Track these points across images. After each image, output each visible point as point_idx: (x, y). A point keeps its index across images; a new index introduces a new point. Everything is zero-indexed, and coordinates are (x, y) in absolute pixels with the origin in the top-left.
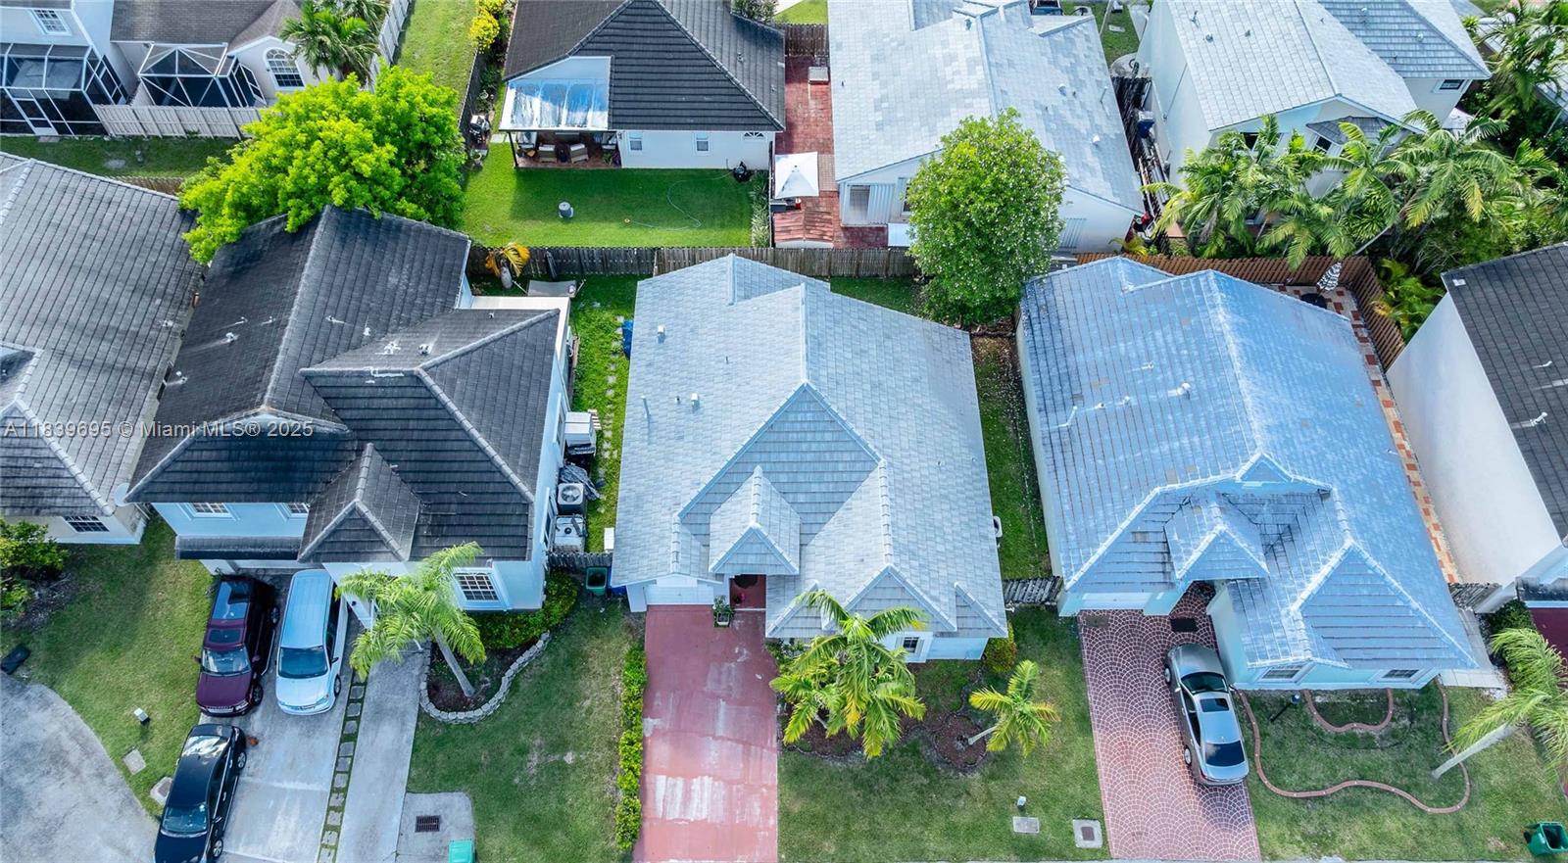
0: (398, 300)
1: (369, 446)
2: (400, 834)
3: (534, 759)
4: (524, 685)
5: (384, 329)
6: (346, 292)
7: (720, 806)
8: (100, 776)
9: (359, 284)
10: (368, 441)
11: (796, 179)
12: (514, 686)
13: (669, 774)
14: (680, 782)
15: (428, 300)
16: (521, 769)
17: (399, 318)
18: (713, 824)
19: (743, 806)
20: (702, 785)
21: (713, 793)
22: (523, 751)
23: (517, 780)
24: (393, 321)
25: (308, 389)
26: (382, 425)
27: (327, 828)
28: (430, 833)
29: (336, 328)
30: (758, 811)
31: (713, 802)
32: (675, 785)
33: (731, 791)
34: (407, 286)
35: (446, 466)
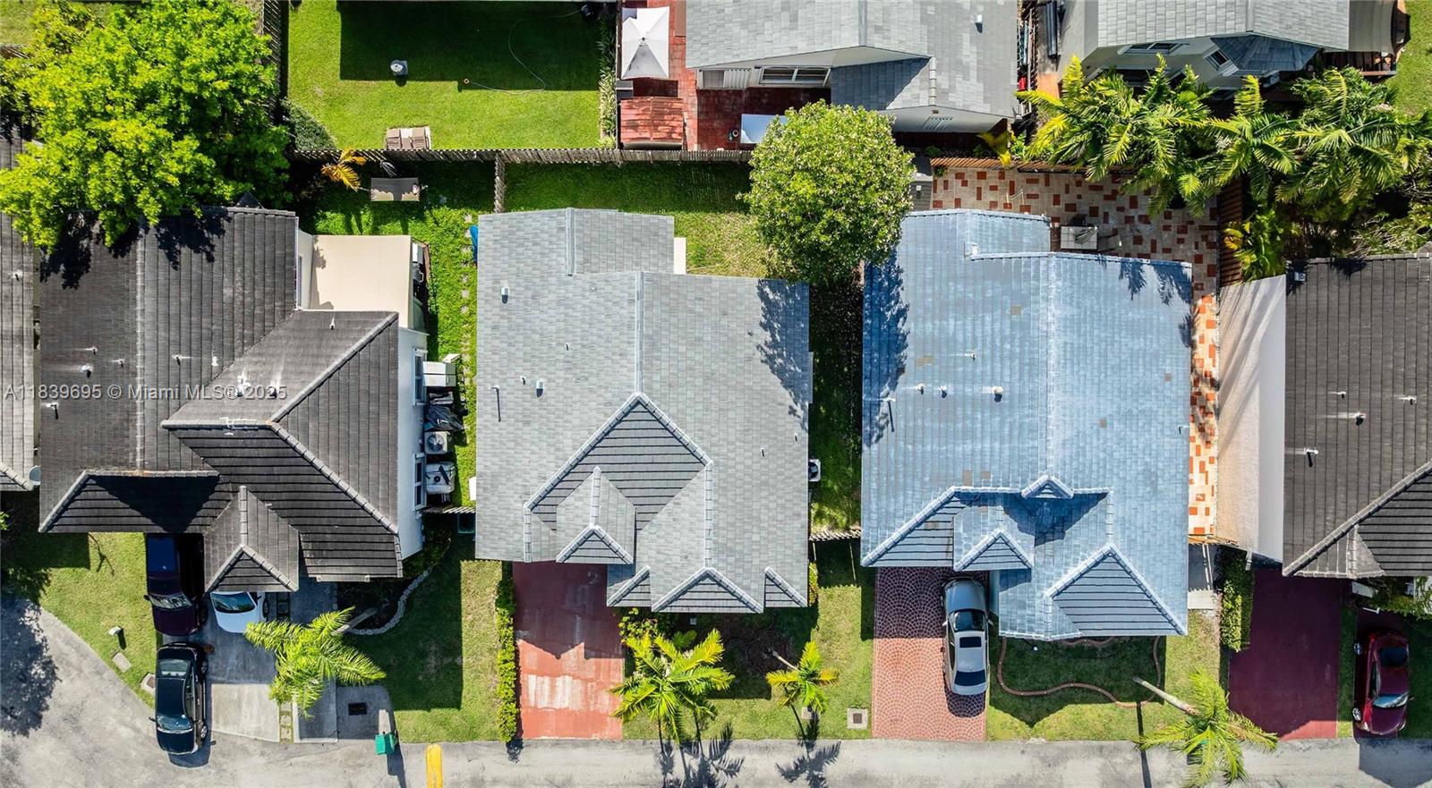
0: (238, 316)
1: (242, 487)
2: (338, 718)
3: (432, 662)
4: (417, 603)
5: (229, 354)
6: (185, 320)
7: (579, 698)
8: (99, 673)
9: (195, 307)
10: (242, 484)
11: (644, 54)
12: (409, 604)
13: (540, 673)
14: (547, 680)
15: (267, 307)
16: (422, 669)
17: (243, 337)
18: (573, 711)
19: (596, 697)
20: (564, 682)
21: (573, 689)
22: (423, 655)
23: (420, 678)
24: (238, 342)
25: (174, 441)
26: (250, 470)
27: (281, 713)
28: (360, 716)
29: (184, 365)
30: (608, 702)
31: (573, 695)
32: (543, 682)
33: (586, 689)
34: (243, 295)
35: (314, 504)
